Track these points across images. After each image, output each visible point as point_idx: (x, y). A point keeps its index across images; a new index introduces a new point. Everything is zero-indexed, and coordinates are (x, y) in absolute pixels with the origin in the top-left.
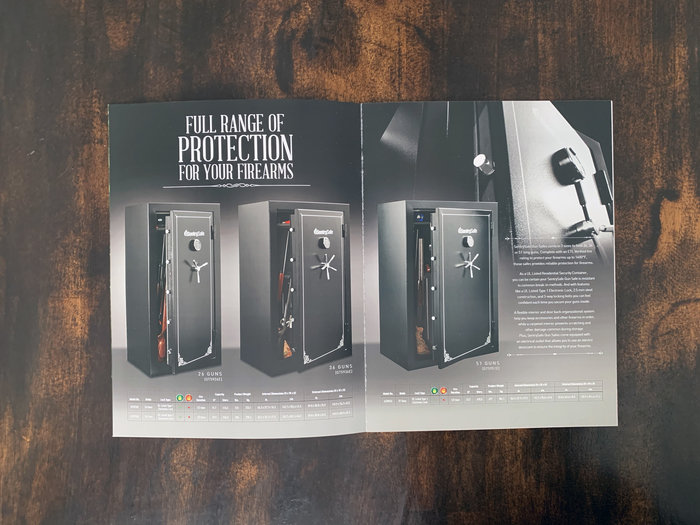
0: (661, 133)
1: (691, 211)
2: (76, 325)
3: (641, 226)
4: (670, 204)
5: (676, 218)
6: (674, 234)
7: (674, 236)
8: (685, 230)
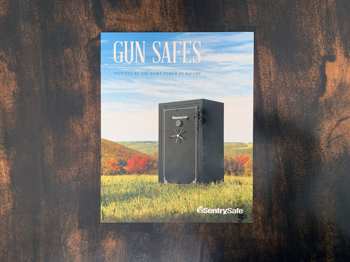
0: (321, 23)
1: (343, 66)
2: (3, 176)
3: (316, 79)
4: (331, 63)
5: (335, 71)
6: (335, 81)
7: (335, 82)
8: (341, 77)
